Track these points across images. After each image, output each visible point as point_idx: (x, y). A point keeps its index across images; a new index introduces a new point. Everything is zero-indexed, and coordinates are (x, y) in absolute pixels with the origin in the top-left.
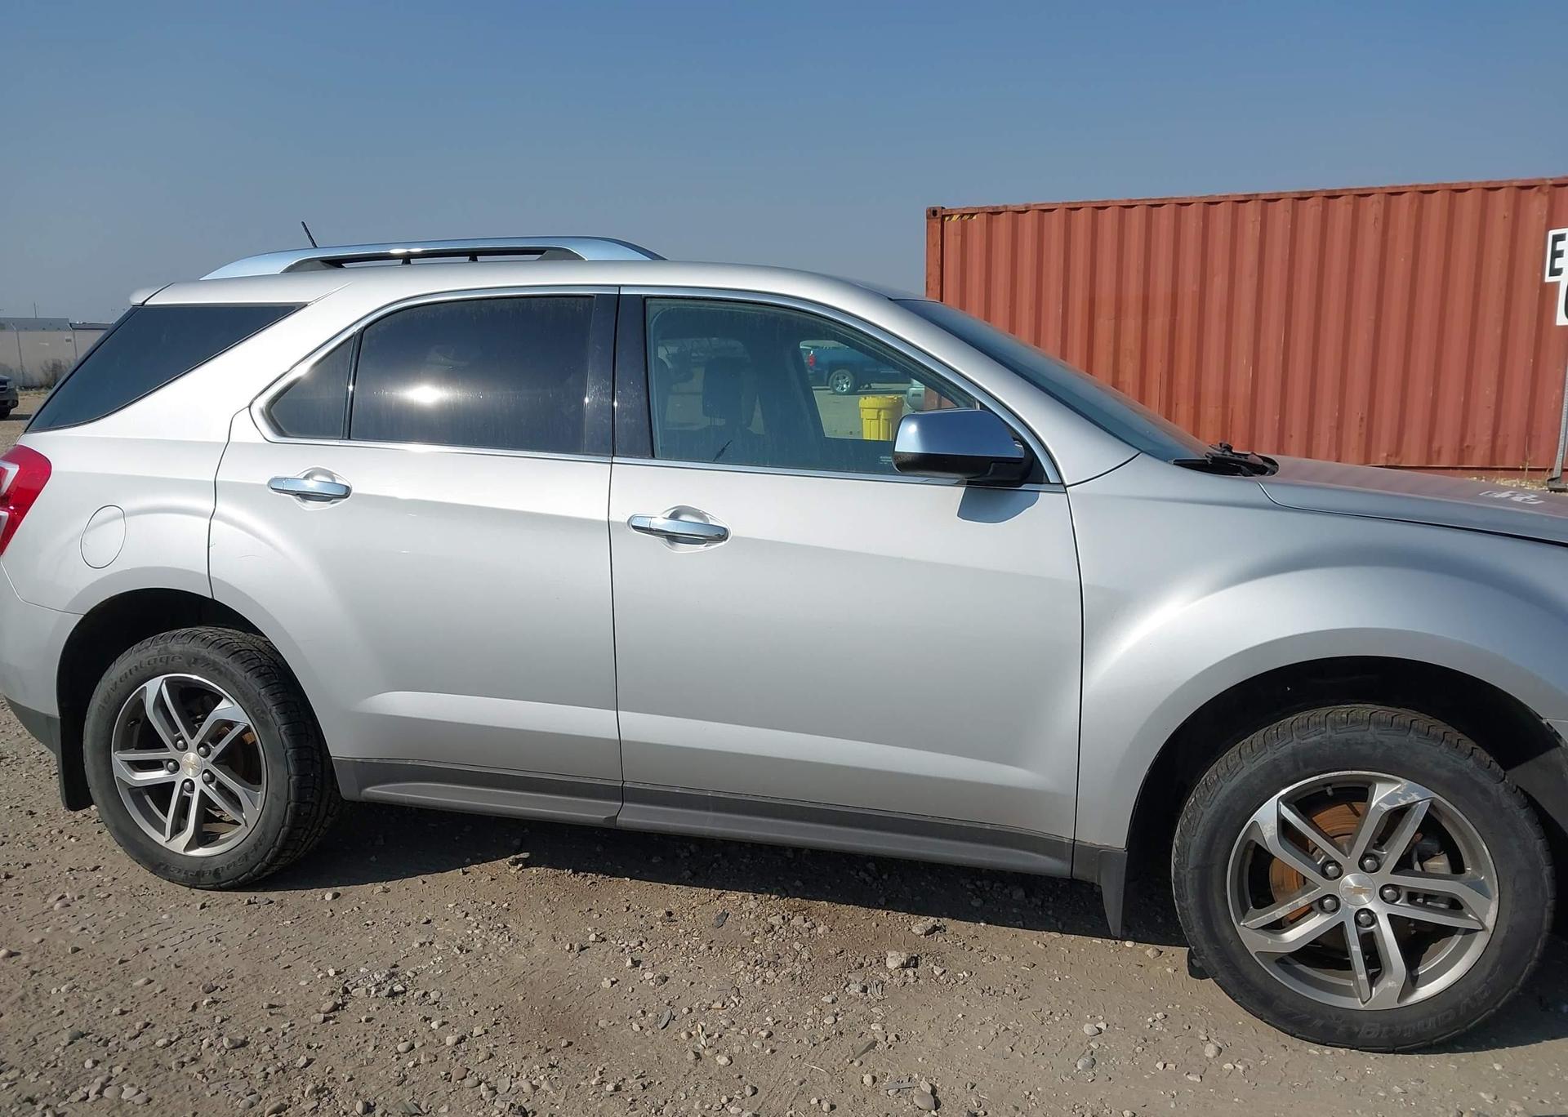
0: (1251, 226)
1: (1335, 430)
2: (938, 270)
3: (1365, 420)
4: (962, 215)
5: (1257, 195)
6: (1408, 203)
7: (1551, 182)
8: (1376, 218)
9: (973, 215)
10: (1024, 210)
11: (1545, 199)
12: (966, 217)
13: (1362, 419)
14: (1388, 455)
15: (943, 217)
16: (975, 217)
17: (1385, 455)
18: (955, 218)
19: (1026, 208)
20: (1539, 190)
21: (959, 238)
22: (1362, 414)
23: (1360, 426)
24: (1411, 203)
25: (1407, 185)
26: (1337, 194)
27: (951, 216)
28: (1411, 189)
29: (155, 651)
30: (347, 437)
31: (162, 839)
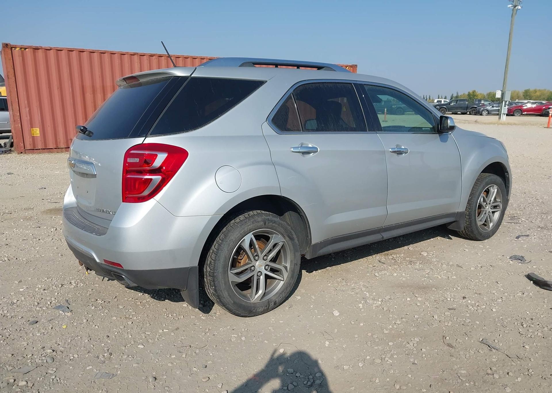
0: (137, 63)
2: (13, 70)
4: (21, 48)
5: (138, 53)
9: (26, 49)
10: (49, 49)
12: (23, 49)
15: (12, 48)
16: (27, 50)
18: (17, 49)
19: (50, 48)
21: (21, 58)
25: (181, 55)
27: (15, 48)
29: (250, 223)
30: (303, 131)
31: (251, 300)
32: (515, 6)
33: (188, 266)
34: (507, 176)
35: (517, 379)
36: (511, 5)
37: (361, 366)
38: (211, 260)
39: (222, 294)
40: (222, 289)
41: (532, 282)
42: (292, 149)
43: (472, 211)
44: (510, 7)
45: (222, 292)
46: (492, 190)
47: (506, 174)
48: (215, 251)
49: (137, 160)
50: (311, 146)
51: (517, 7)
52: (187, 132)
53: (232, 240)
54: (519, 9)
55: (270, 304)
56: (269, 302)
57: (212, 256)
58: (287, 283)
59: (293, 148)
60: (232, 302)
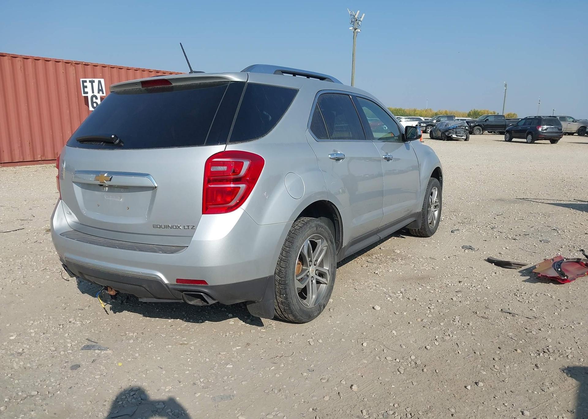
1: (20, 148)
3: (31, 143)
6: (31, 63)
7: (74, 62)
8: (21, 67)
11: (74, 67)
13: (29, 143)
14: (41, 156)
17: (40, 156)
20: (71, 64)
22: (29, 141)
23: (29, 146)
24: (32, 63)
25: (30, 56)
26: (4, 55)
28: (31, 58)
29: (308, 229)
30: (330, 139)
31: (309, 305)
32: (355, 29)
33: (267, 275)
34: (441, 179)
35: (549, 332)
36: (352, 28)
37: (438, 344)
38: (281, 268)
39: (291, 301)
40: (292, 296)
41: (493, 264)
42: (330, 156)
43: (425, 211)
44: (351, 29)
45: (292, 300)
46: (433, 191)
47: (440, 177)
48: (284, 259)
49: (224, 168)
50: (340, 153)
51: (357, 30)
52: (258, 139)
53: (298, 246)
54: (359, 32)
55: (321, 308)
56: (320, 306)
57: (281, 264)
58: (330, 286)
59: (331, 154)
60: (299, 308)
